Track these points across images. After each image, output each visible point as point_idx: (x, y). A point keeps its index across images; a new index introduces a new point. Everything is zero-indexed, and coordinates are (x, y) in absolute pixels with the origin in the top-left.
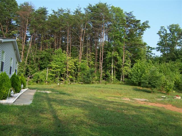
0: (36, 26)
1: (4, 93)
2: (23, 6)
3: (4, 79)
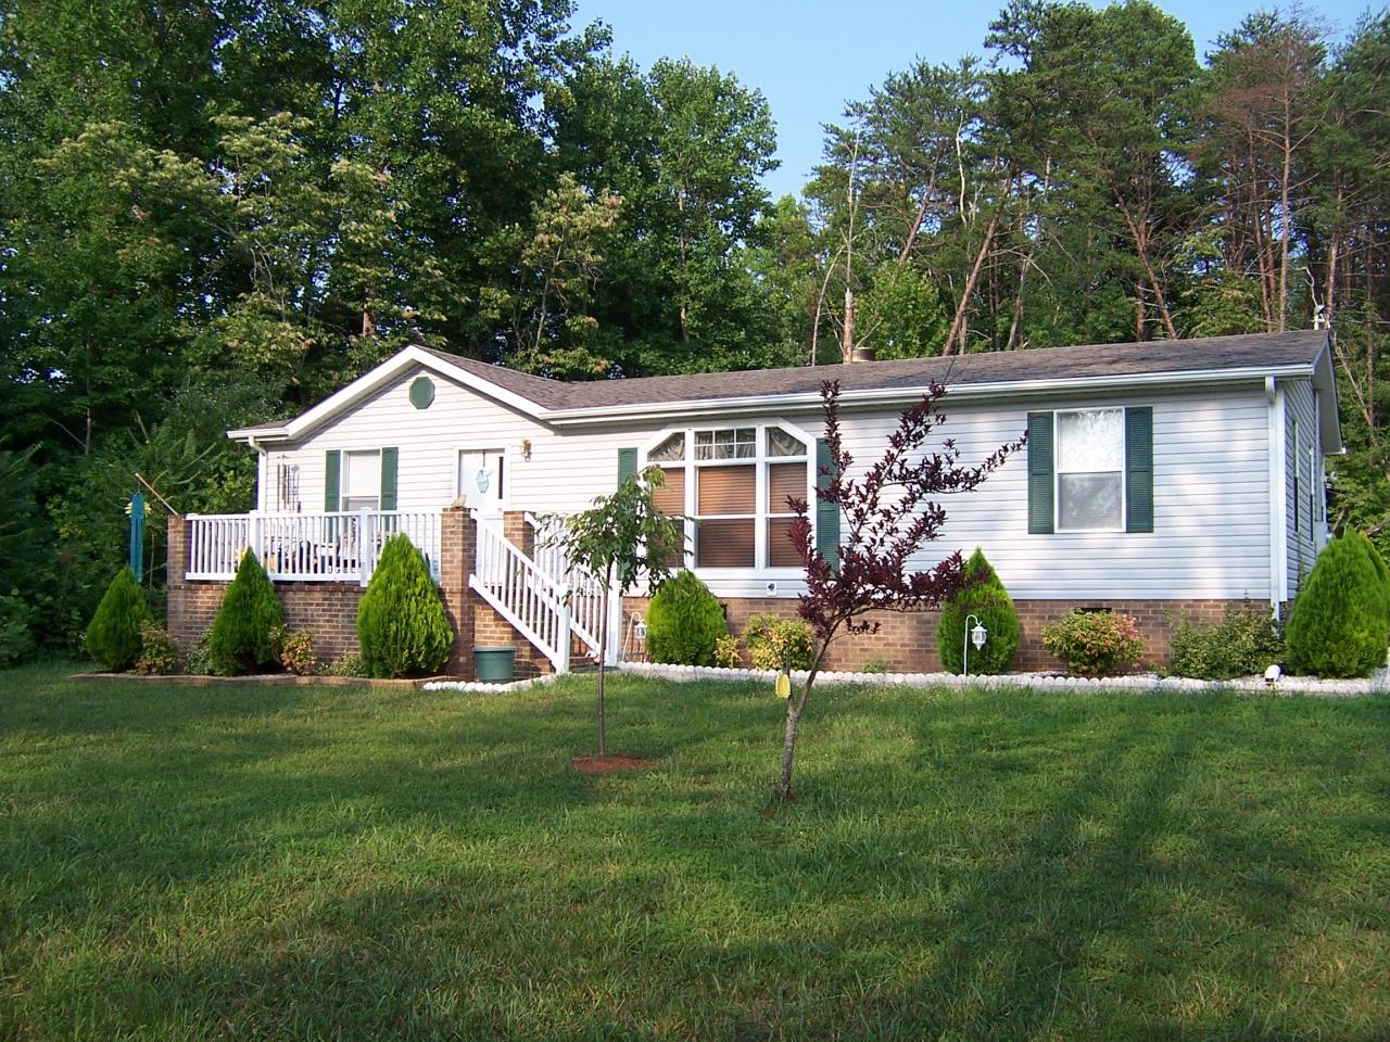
0: (1356, 171)
1: (1364, 644)
2: (1236, 45)
3: (1350, 573)
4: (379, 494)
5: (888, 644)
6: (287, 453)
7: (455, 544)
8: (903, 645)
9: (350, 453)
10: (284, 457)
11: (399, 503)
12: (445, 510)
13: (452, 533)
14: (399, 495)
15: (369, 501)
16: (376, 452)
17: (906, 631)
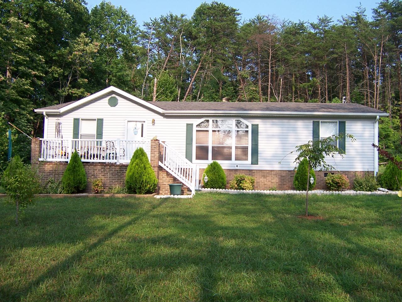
4: (96, 133)
5: (272, 183)
6: (59, 118)
7: (156, 151)
8: (277, 183)
9: (82, 120)
10: (58, 119)
11: (103, 137)
12: (151, 140)
13: (154, 148)
14: (104, 134)
15: (91, 136)
16: (95, 120)
17: (277, 179)
